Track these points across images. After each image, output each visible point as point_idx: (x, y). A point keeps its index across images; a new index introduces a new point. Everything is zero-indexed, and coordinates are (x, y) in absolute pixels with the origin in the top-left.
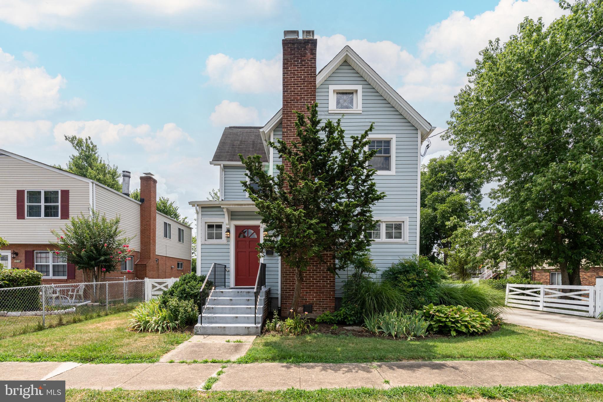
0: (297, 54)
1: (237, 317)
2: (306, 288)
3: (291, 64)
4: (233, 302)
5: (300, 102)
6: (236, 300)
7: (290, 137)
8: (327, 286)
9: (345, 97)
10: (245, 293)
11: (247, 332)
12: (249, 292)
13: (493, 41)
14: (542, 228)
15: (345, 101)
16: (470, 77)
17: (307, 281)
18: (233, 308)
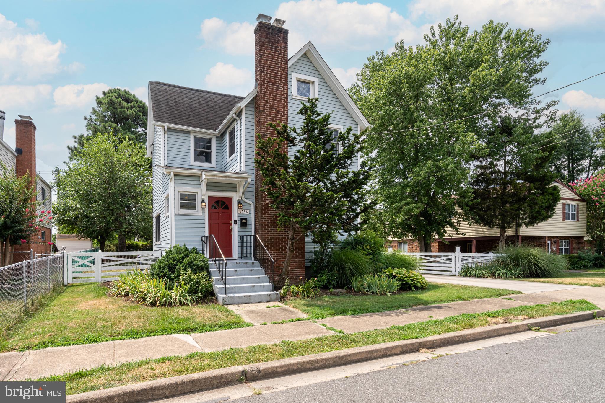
0: (272, 39)
1: (253, 286)
2: (282, 258)
3: (267, 47)
4: (238, 272)
5: (275, 85)
6: (240, 270)
7: (267, 116)
8: (299, 256)
9: (304, 85)
10: (243, 264)
11: (269, 299)
12: (246, 263)
13: (379, 52)
14: (418, 208)
15: (304, 89)
16: (359, 77)
17: (282, 252)
18: (244, 278)
